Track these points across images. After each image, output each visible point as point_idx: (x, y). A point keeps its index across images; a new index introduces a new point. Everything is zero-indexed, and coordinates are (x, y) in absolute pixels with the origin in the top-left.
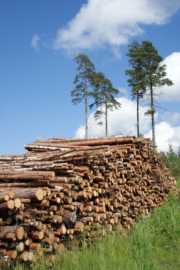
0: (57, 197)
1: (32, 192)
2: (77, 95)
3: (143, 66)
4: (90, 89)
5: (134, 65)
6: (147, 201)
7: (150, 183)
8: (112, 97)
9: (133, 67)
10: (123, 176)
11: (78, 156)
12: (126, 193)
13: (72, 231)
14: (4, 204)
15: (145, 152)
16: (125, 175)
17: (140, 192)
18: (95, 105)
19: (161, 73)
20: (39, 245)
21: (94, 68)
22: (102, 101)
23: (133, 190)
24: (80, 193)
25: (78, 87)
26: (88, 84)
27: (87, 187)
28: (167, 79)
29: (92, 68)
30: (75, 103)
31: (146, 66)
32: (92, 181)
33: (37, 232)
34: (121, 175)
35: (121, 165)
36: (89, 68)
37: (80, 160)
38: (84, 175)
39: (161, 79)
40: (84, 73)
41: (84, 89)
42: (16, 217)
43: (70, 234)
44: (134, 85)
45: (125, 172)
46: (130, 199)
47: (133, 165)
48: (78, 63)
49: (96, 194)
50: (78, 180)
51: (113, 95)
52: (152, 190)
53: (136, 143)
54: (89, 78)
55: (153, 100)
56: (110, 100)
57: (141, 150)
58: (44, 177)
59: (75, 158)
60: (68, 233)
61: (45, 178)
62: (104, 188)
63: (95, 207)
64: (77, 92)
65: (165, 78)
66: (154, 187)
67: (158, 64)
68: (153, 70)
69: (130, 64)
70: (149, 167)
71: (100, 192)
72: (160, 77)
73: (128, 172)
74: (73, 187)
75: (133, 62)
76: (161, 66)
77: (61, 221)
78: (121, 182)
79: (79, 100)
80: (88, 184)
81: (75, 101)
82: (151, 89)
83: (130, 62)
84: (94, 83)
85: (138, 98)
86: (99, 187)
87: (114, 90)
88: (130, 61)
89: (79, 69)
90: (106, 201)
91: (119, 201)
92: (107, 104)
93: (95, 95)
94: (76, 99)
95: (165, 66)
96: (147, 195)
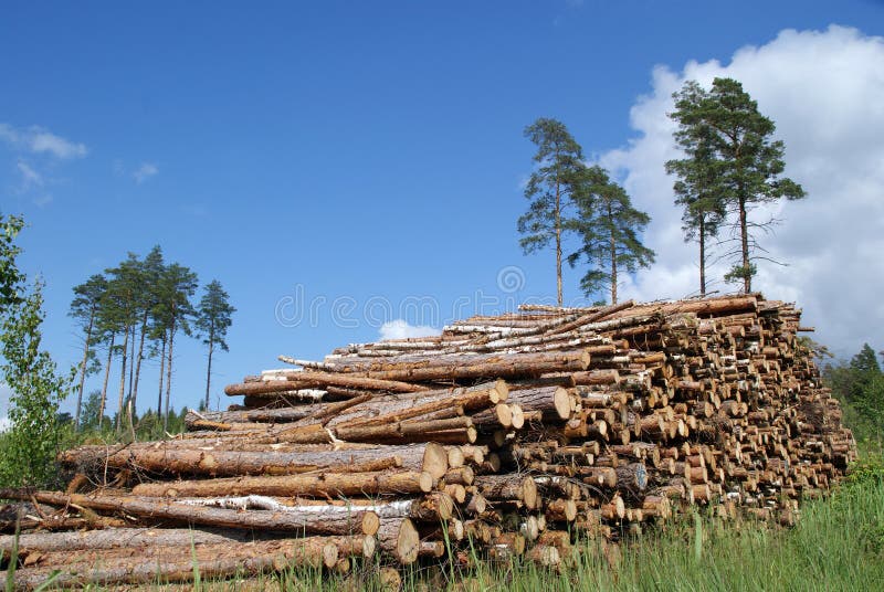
0: (597, 418)
1: (541, 396)
2: (536, 227)
3: (718, 147)
4: (571, 212)
5: (689, 146)
6: (794, 479)
7: (799, 429)
8: (631, 234)
9: (688, 152)
10: (738, 395)
11: (634, 323)
12: (749, 442)
13: (639, 514)
14: (487, 411)
15: (785, 341)
16: (744, 394)
17: (780, 448)
18: (584, 257)
19: (769, 165)
20: (565, 536)
21: (580, 156)
22: (603, 244)
23: (763, 437)
24: (649, 420)
25: (538, 206)
26: (565, 198)
27: (662, 407)
28: (787, 181)
29: (574, 155)
30: (532, 249)
31: (723, 147)
32: (672, 394)
33: (559, 500)
34: (734, 391)
35: (732, 367)
36: (566, 154)
37: (640, 336)
38: (653, 373)
39: (770, 181)
40: (555, 167)
41: (554, 212)
42: (514, 453)
43: (635, 520)
44: (691, 201)
45: (743, 385)
46: (758, 462)
47: (762, 370)
48: (537, 143)
49: (683, 431)
50: (645, 381)
51: (634, 228)
52: (805, 452)
53: (762, 314)
54: (566, 182)
55: (749, 239)
56: (625, 242)
57: (776, 336)
58: (566, 362)
59: (625, 331)
60: (630, 518)
61: (569, 364)
62: (701, 416)
63: (682, 464)
64: (535, 221)
65: (780, 177)
66: (809, 443)
67: (761, 141)
68: (746, 156)
69: (678, 144)
70: (793, 383)
71: (694, 426)
72: (767, 177)
73: (750, 386)
74: (630, 401)
75: (687, 137)
76: (769, 145)
77: (613, 482)
78: (735, 412)
79: (541, 241)
80: (665, 401)
81: (529, 246)
82: (742, 208)
83: (677, 139)
84: (579, 194)
85: (702, 235)
86: (689, 413)
87: (635, 214)
88: (678, 135)
89: (539, 159)
90: (706, 454)
91: (734, 460)
92: (617, 252)
93: (583, 229)
94: (533, 240)
95: (779, 144)
96: (794, 463)
